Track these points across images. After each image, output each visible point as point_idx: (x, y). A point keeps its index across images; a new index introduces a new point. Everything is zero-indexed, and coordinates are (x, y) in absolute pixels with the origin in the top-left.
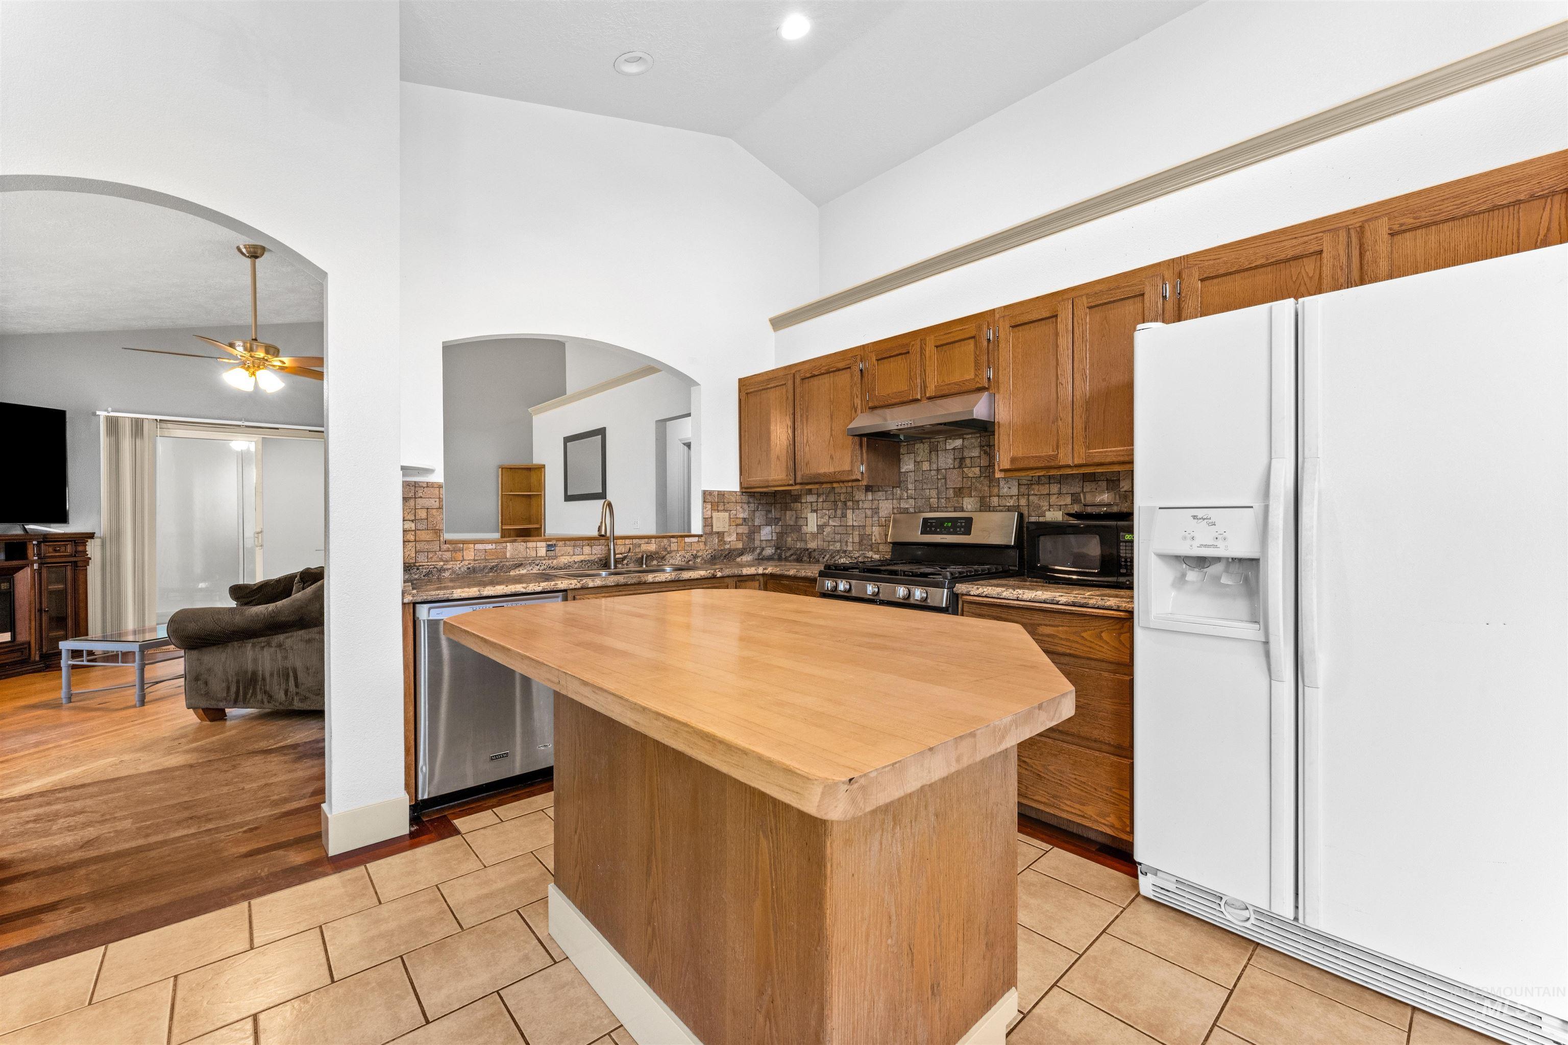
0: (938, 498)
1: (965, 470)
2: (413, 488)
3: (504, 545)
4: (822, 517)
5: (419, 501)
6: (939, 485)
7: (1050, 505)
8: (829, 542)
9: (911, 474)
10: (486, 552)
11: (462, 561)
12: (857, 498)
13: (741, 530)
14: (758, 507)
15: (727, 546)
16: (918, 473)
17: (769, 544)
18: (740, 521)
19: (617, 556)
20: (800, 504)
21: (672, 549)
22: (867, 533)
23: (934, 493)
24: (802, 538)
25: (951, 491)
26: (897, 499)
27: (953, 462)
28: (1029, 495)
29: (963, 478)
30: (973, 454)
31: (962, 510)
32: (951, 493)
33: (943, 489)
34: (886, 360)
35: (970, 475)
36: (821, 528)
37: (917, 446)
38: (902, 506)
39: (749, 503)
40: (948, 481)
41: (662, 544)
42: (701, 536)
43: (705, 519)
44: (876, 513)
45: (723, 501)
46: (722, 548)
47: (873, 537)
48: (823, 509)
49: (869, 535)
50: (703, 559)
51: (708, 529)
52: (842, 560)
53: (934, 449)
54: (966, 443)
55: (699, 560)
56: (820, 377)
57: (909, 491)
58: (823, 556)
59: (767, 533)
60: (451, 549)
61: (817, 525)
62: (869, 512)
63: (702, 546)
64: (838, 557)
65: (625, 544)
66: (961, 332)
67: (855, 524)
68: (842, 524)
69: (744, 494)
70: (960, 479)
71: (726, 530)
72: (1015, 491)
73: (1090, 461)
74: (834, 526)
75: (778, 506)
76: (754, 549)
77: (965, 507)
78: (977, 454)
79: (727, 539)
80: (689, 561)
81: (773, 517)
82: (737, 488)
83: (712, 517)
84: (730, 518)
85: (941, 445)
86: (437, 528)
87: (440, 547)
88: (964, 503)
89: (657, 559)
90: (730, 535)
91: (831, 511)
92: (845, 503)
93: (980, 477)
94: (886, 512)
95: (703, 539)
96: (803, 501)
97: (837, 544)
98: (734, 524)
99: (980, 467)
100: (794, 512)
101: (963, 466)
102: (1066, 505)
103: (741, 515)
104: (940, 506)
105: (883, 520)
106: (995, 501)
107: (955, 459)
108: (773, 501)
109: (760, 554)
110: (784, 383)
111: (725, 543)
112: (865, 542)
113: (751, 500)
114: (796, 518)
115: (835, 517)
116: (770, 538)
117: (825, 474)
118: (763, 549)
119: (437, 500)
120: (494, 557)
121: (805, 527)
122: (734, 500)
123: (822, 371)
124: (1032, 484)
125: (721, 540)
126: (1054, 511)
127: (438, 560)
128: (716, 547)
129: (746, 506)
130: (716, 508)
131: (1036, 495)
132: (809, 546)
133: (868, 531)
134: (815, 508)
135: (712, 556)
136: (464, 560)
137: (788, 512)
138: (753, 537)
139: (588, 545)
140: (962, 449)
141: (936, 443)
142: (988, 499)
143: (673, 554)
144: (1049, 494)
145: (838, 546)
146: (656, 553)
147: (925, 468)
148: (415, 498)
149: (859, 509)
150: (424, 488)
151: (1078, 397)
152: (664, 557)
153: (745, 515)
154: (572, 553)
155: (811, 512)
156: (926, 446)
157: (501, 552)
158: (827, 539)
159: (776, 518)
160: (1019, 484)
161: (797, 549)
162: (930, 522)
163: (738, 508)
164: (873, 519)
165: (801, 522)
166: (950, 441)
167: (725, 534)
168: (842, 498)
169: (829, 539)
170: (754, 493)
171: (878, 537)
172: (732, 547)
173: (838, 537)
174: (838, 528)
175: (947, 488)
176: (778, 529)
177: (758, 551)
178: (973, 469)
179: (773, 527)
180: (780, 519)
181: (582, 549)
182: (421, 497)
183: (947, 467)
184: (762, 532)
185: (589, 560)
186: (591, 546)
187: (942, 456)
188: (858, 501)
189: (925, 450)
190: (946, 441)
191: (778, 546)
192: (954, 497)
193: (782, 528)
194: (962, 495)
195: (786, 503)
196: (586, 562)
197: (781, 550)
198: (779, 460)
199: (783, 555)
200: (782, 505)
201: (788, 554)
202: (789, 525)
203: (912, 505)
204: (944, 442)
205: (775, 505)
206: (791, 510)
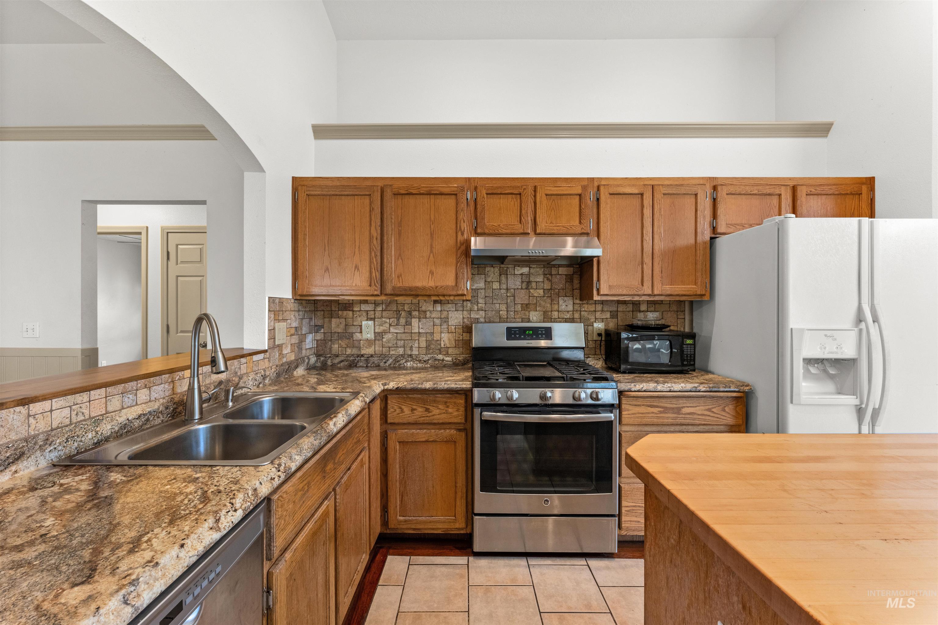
0: (507, 311)
1: (531, 291)
4: (381, 325)
6: (509, 301)
7: (596, 318)
8: (389, 348)
9: (482, 291)
12: (424, 308)
13: (293, 340)
14: (304, 315)
15: (284, 360)
16: (489, 291)
17: (311, 352)
18: (293, 331)
20: (350, 313)
22: (435, 339)
23: (503, 307)
24: (356, 345)
25: (519, 306)
26: (467, 311)
27: (521, 284)
28: (581, 311)
29: (529, 296)
30: (538, 280)
31: (529, 321)
32: (519, 308)
33: (512, 304)
34: (496, 196)
35: (535, 295)
36: (379, 336)
37: (488, 269)
38: (472, 316)
39: (298, 311)
40: (516, 298)
42: (267, 351)
43: (269, 331)
44: (445, 322)
45: (281, 309)
46: (282, 363)
47: (442, 342)
48: (382, 317)
49: (438, 340)
50: (270, 378)
51: (272, 343)
52: (409, 364)
53: (503, 273)
54: (532, 271)
56: (418, 197)
57: (480, 305)
58: (384, 361)
59: (310, 341)
61: (375, 333)
62: (438, 321)
63: (267, 363)
64: (404, 361)
66: (569, 188)
67: (421, 331)
68: (406, 331)
69: (295, 301)
70: (527, 297)
71: (284, 341)
72: (570, 308)
73: (664, 293)
74: (397, 333)
75: (319, 313)
76: (304, 359)
77: (531, 318)
78: (541, 280)
79: (284, 351)
81: (314, 324)
82: (290, 295)
83: (275, 329)
84: (287, 328)
85: (511, 270)
88: (531, 315)
90: (287, 347)
91: (392, 320)
92: (410, 313)
93: (544, 297)
94: (456, 321)
95: (268, 354)
96: (355, 309)
97: (400, 349)
98: (289, 335)
99: (544, 289)
100: (344, 320)
101: (530, 287)
102: (606, 318)
103: (294, 325)
104: (509, 317)
105: (453, 327)
106: (555, 314)
107: (522, 282)
108: (314, 309)
109: (308, 363)
110: (368, 193)
111: (283, 356)
112: (432, 346)
113: (299, 308)
114: (346, 325)
115: (397, 325)
116: (311, 347)
118: (309, 358)
121: (358, 335)
122: (289, 308)
123: (422, 192)
124: (583, 304)
125: (281, 354)
126: (598, 322)
128: (279, 361)
129: (297, 314)
130: (278, 317)
131: (586, 311)
132: (363, 352)
133: (436, 337)
134: (373, 316)
135: (277, 373)
137: (334, 320)
138: (301, 347)
140: (529, 275)
141: (506, 269)
142: (550, 313)
143: (245, 378)
144: (595, 311)
145: (401, 351)
147: (494, 287)
149: (426, 318)
151: (657, 250)
153: (296, 324)
155: (367, 320)
156: (497, 270)
158: (387, 345)
159: (316, 326)
160: (574, 304)
161: (348, 356)
162: (513, 331)
163: (292, 316)
164: (442, 327)
165: (352, 329)
166: (518, 268)
167: (284, 346)
168: (406, 308)
169: (390, 345)
171: (447, 342)
172: (288, 360)
173: (400, 343)
174: (400, 335)
175: (515, 304)
176: (319, 336)
177: (306, 360)
178: (538, 291)
179: (313, 334)
180: (322, 327)
183: (515, 288)
184: (306, 340)
185: (150, 412)
186: (150, 388)
187: (512, 279)
188: (425, 312)
189: (495, 273)
190: (514, 267)
191: (320, 353)
192: (522, 311)
193: (326, 336)
194: (529, 310)
195: (331, 311)
196: (146, 417)
197: (326, 357)
198: (358, 269)
199: (329, 363)
200: (326, 313)
201: (337, 361)
202: (335, 332)
203: (483, 316)
204: (513, 268)
205: (316, 312)
206: (339, 317)
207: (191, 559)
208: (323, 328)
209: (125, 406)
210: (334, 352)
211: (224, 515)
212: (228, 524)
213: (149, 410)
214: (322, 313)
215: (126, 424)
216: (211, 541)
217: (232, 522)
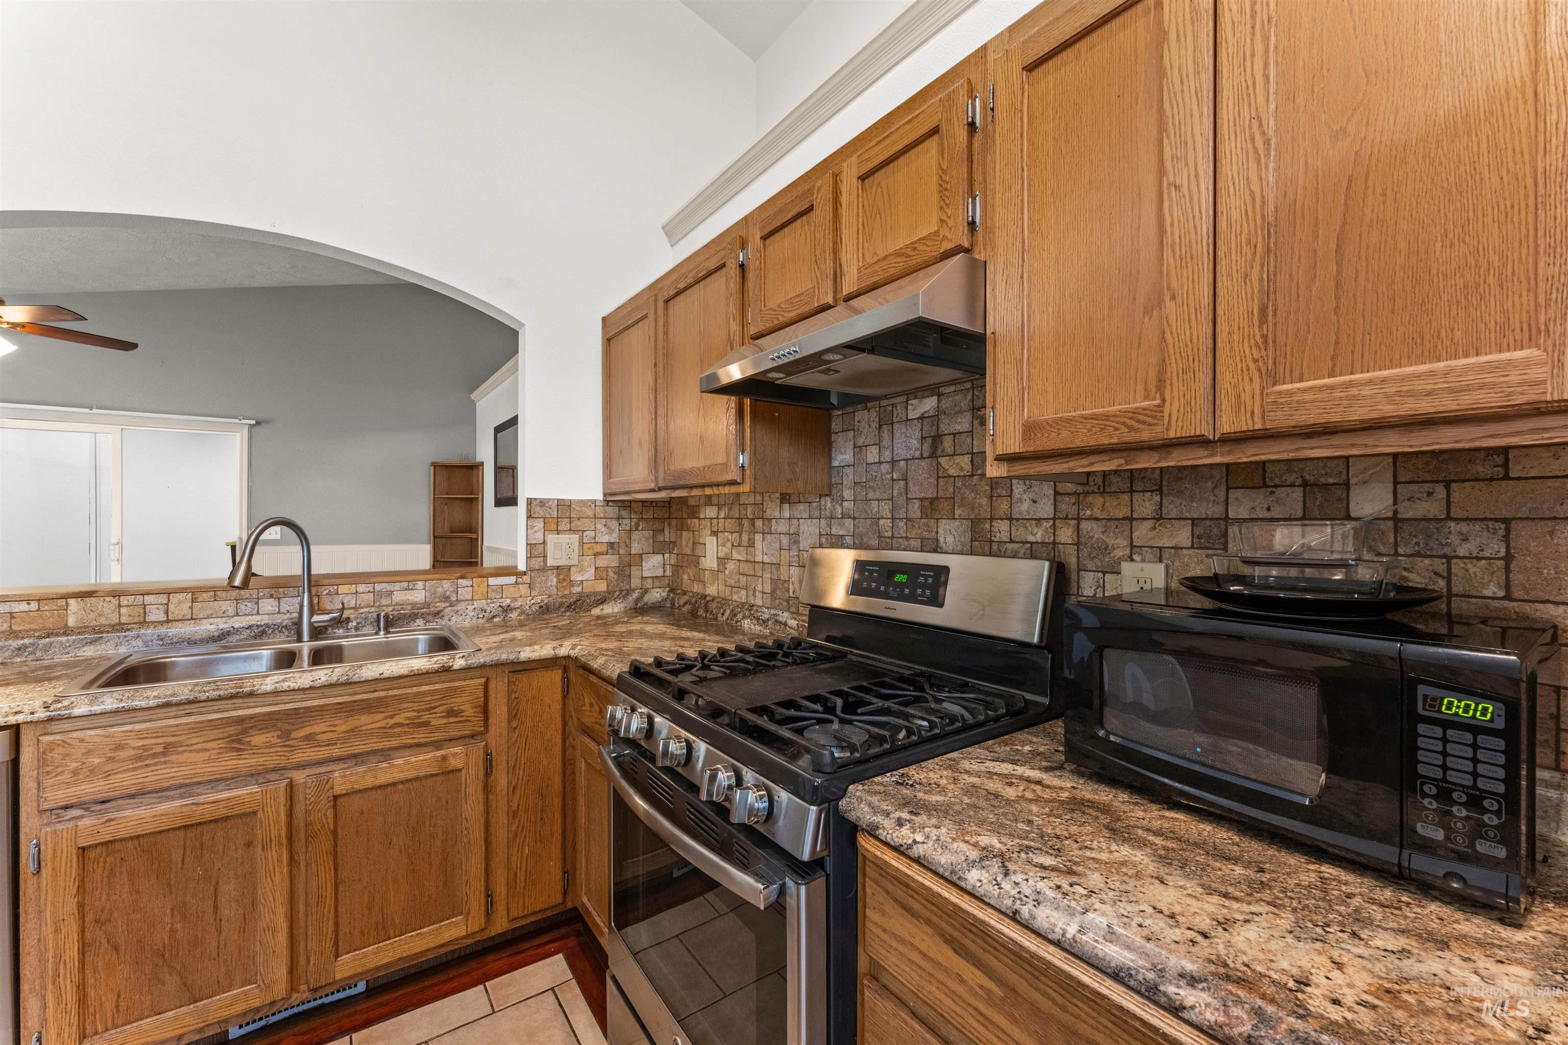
0: (893, 519)
1: (943, 460)
3: (61, 602)
4: (723, 546)
6: (896, 493)
7: (1132, 546)
8: (732, 587)
9: (848, 470)
10: (12, 617)
12: (768, 514)
13: (603, 562)
14: (637, 525)
15: (577, 589)
16: (860, 470)
17: (657, 584)
18: (603, 548)
19: (316, 618)
20: (697, 521)
21: (461, 597)
22: (782, 578)
23: (886, 509)
24: (699, 578)
25: (917, 505)
26: (826, 518)
27: (919, 446)
28: (1079, 519)
29: (938, 477)
30: (958, 428)
32: (915, 509)
33: (902, 500)
34: (775, 236)
35: (952, 472)
36: (722, 564)
37: (859, 415)
38: (834, 531)
39: (619, 518)
40: (911, 484)
41: (440, 590)
42: (524, 573)
43: (530, 546)
44: (795, 542)
45: (567, 515)
46: (566, 592)
47: (791, 586)
48: (725, 531)
49: (785, 581)
50: (523, 612)
51: (537, 563)
53: (886, 422)
54: (945, 403)
55: (514, 615)
56: (687, 293)
57: (845, 504)
59: (653, 566)
61: (718, 559)
62: (785, 540)
63: (524, 590)
64: (741, 615)
65: (356, 593)
66: (910, 125)
67: (766, 560)
68: (750, 558)
69: (610, 504)
70: (932, 480)
71: (575, 561)
72: (1046, 509)
73: (1280, 420)
74: (739, 561)
75: (674, 522)
76: (630, 591)
77: (941, 540)
78: (966, 427)
79: (576, 577)
80: (494, 617)
81: (667, 540)
82: (600, 497)
83: (544, 543)
84: (582, 543)
85: (899, 411)
88: (941, 532)
89: (423, 616)
90: (582, 570)
91: (735, 535)
92: (753, 523)
93: (972, 475)
94: (809, 541)
95: (526, 579)
96: (701, 516)
97: (742, 593)
98: (590, 552)
99: (973, 454)
100: (691, 534)
101: (939, 452)
102: (1175, 548)
103: (605, 539)
104: (896, 535)
106: (1002, 529)
107: (923, 439)
108: (666, 515)
109: (637, 600)
110: (647, 311)
111: (571, 584)
112: (778, 593)
113: (624, 513)
114: (694, 543)
115: (740, 546)
116: (659, 575)
117: (692, 472)
118: (646, 591)
121: (703, 560)
122: (591, 514)
123: (689, 281)
124: (1087, 493)
125: (564, 580)
126: (1143, 561)
128: (554, 591)
129: (614, 524)
130: (554, 527)
131: (1097, 519)
132: (708, 591)
133: (784, 574)
134: (715, 530)
135: (541, 607)
137: (684, 533)
138: (627, 573)
139: (272, 596)
140: (936, 417)
141: (890, 408)
142: (988, 526)
143: (461, 606)
144: (1131, 519)
145: (743, 598)
146: (427, 605)
147: (870, 459)
149: (771, 533)
151: (1235, 215)
152: (439, 612)
153: (614, 538)
154: (231, 611)
155: (711, 535)
156: (874, 413)
157: (51, 617)
158: (729, 582)
159: (671, 542)
160: (1056, 493)
161: (693, 599)
162: (875, 572)
163: (598, 527)
164: (791, 554)
165: (698, 551)
166: (913, 402)
167: (572, 569)
168: (750, 513)
169: (733, 583)
170: (630, 501)
171: (797, 586)
172: (586, 591)
173: (743, 580)
174: (743, 564)
175: (908, 499)
176: (671, 561)
177: (635, 595)
178: (958, 459)
179: (667, 555)
180: (674, 544)
181: (257, 603)
183: (909, 457)
184: (644, 564)
185: (267, 625)
186: (279, 599)
187: (901, 433)
188: (770, 520)
189: (872, 423)
190: (907, 401)
191: (672, 586)
192: (922, 518)
193: (678, 559)
194: (937, 516)
195: (682, 518)
197: (674, 593)
199: (676, 603)
200: (678, 521)
201: (682, 601)
202: (685, 554)
203: (849, 531)
204: (904, 404)
205: (671, 521)
206: (688, 530)
208: (677, 546)
210: (683, 586)
213: (267, 622)
215: (229, 631)
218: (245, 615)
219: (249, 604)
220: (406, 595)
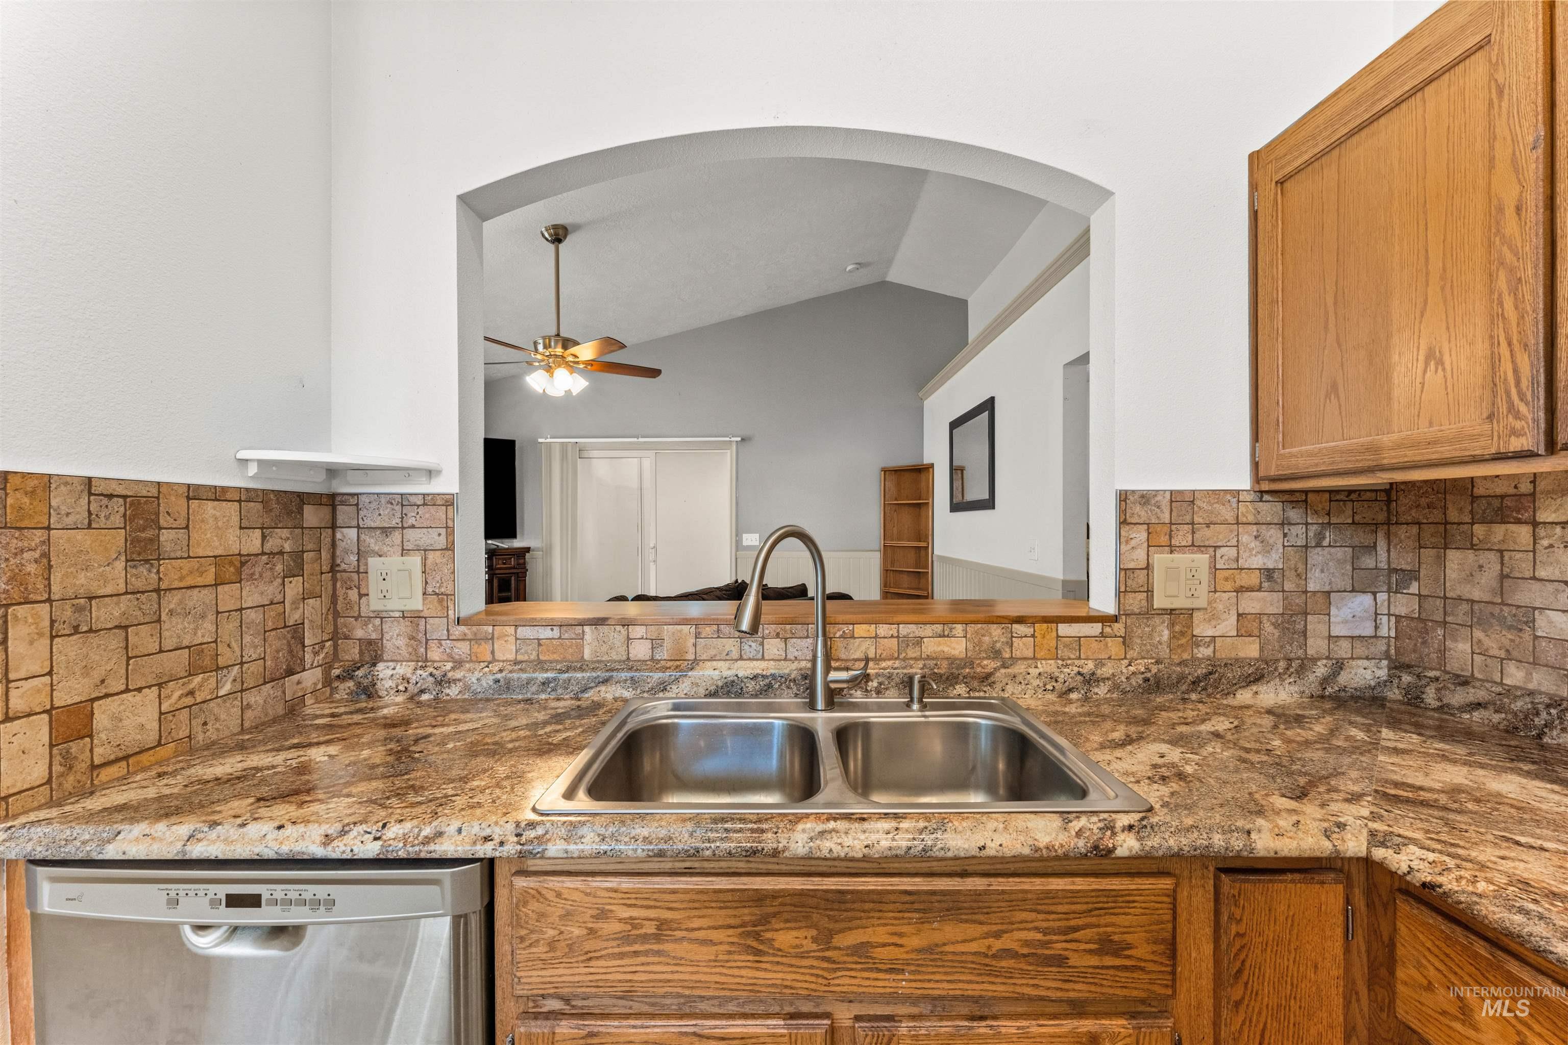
2: (398, 508)
3: (579, 629)
5: (409, 533)
10: (540, 645)
11: (490, 663)
13: (1252, 603)
14: (1320, 537)
15: (1204, 652)
17: (1360, 650)
18: (1254, 579)
19: (833, 675)
20: (1519, 528)
21: (1017, 654)
24: (1547, 658)
39: (1284, 523)
41: (986, 639)
42: (1115, 619)
43: (1124, 572)
45: (1188, 519)
46: (1186, 656)
50: (1116, 687)
51: (1136, 602)
55: (1101, 691)
59: (1356, 616)
60: (470, 636)
63: (1114, 647)
65: (876, 637)
69: (1266, 497)
71: (1201, 602)
76: (1304, 666)
79: (1202, 629)
80: (1070, 690)
81: (1383, 565)
82: (1243, 481)
83: (1148, 567)
84: (1214, 569)
86: (443, 590)
87: (448, 630)
89: (966, 680)
90: (1214, 618)
95: (1119, 628)
96: (1542, 516)
98: (1229, 586)
100: (1492, 556)
103: (1257, 561)
108: (1381, 517)
109: (1325, 681)
111: (1195, 642)
113: (1294, 514)
114: (1505, 578)
116: (1368, 631)
118: (1339, 666)
119: (443, 531)
120: (556, 657)
122: (1230, 516)
125: (1182, 633)
127: (445, 658)
128: (1164, 652)
129: (1274, 535)
130: (1164, 540)
135: (1146, 680)
136: (494, 660)
137: (1453, 556)
138: (1299, 627)
139: (778, 635)
143: (1020, 668)
146: (969, 662)
148: (403, 528)
150: (418, 506)
152: (989, 675)
153: (1273, 561)
154: (735, 655)
157: (571, 647)
159: (1392, 571)
161: (1509, 692)
163: (1245, 539)
165: (1528, 595)
167: (1197, 615)
170: (1306, 492)
172: (1222, 654)
176: (1404, 605)
177: (1321, 670)
179: (1382, 597)
180: (1414, 575)
181: (762, 644)
182: (413, 527)
184: (1333, 611)
185: (773, 675)
186: (786, 639)
191: (1406, 659)
193: (1426, 605)
195: (1446, 523)
196: (767, 681)
197: (1418, 676)
198: (1440, 362)
199: (1430, 696)
200: (1428, 530)
201: (1458, 697)
202: (1460, 599)
205: (1393, 528)
206: (1472, 547)
207: (266, 850)
208: (1418, 579)
209: (745, 657)
210: (1454, 666)
211: (359, 832)
212: (344, 848)
213: (773, 671)
214: (1415, 529)
215: (733, 681)
216: (304, 849)
217: (352, 851)
218: (750, 659)
219: (753, 645)
220: (939, 644)
